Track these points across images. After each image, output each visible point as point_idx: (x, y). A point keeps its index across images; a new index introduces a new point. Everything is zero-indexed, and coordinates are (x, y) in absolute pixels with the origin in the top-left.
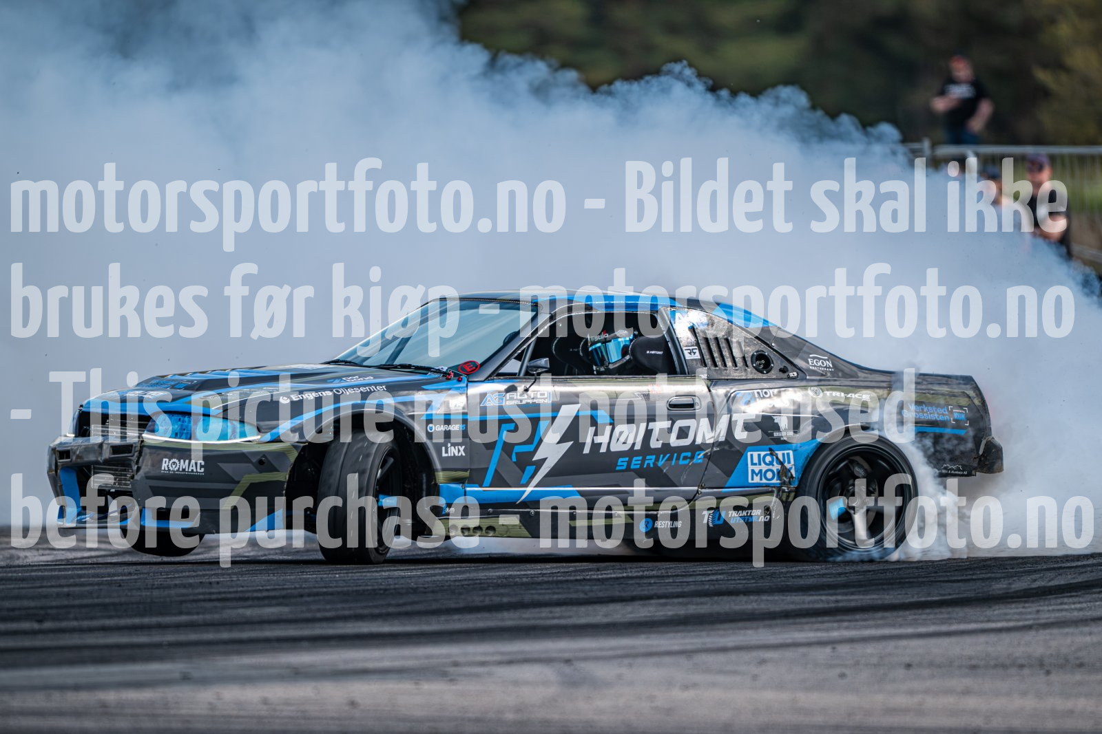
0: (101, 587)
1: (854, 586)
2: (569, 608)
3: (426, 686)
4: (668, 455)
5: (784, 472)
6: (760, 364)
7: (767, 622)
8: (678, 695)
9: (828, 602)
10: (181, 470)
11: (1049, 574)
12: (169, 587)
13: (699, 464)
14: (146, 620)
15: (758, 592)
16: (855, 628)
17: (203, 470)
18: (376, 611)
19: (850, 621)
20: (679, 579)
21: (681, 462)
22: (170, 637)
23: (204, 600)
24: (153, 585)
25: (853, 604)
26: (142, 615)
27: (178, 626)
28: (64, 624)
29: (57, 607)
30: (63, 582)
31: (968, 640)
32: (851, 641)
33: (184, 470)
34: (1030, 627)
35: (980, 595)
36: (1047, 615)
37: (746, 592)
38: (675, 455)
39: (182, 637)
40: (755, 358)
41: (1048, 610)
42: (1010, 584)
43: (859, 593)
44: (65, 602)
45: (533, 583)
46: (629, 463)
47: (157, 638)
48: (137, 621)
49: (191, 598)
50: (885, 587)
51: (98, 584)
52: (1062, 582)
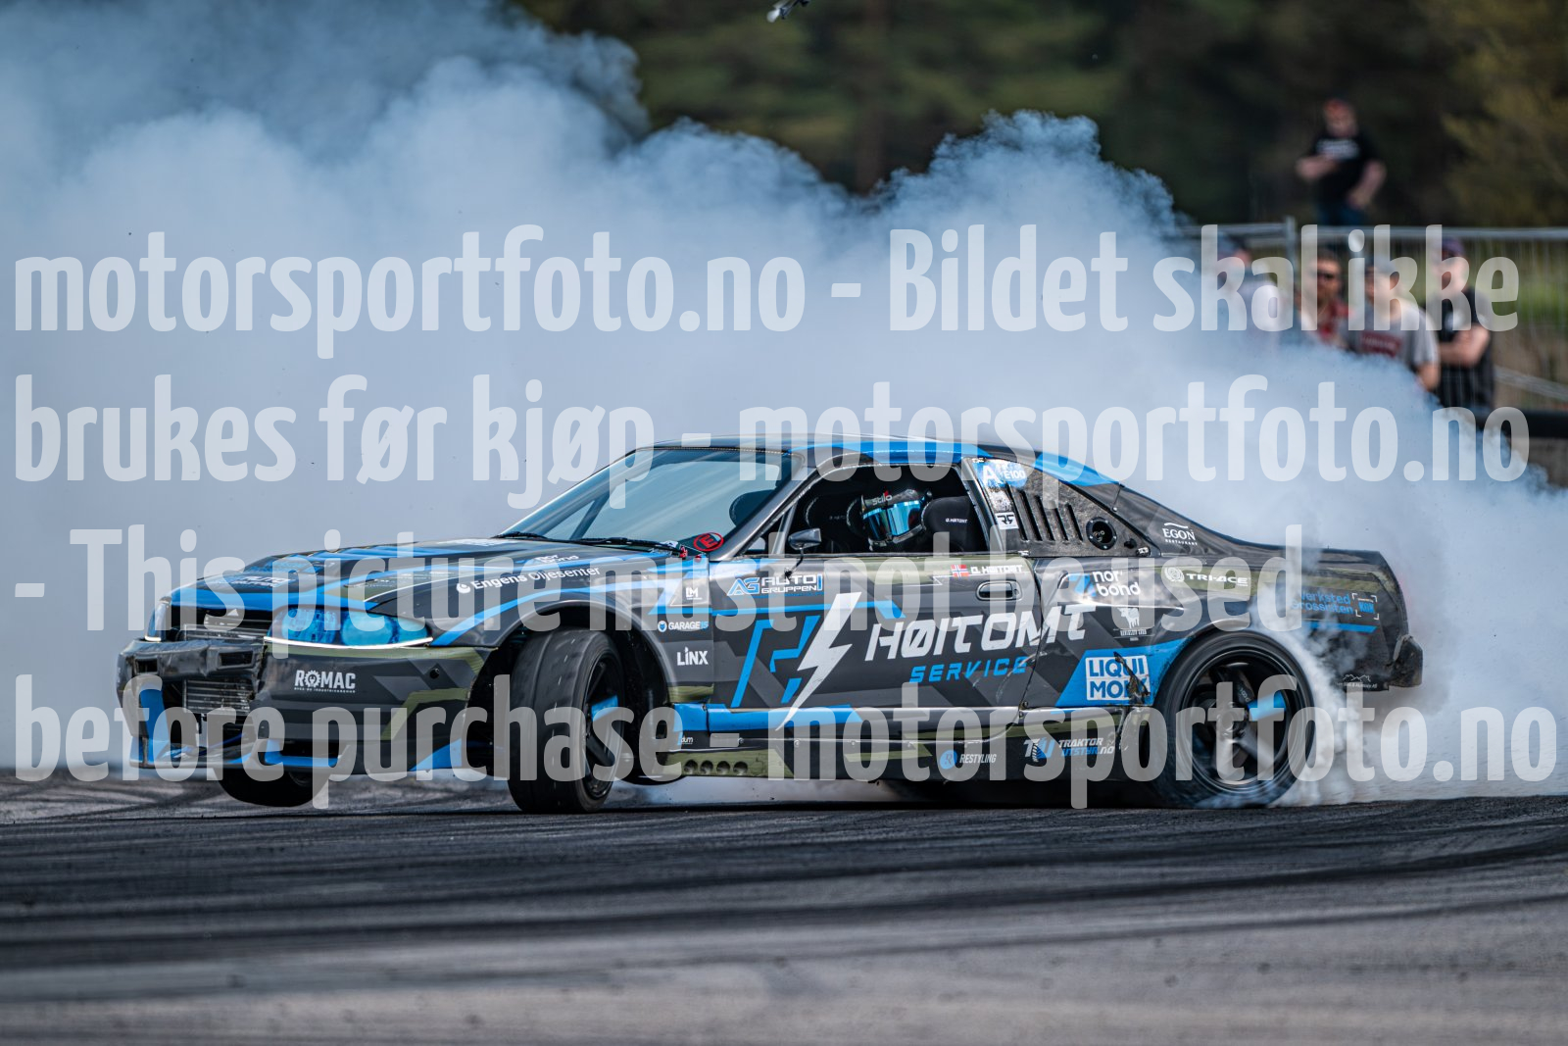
0: (117, 854)
1: (1186, 854)
2: (782, 884)
3: (579, 996)
4: (979, 663)
5: (1134, 685)
6: (1098, 536)
7: (1064, 905)
8: (936, 1008)
9: (1150, 875)
10: (322, 686)
11: (1465, 837)
12: (212, 855)
13: (1021, 674)
14: (180, 902)
15: (1051, 861)
16: (1189, 913)
17: (353, 686)
18: (507, 889)
19: (1181, 903)
20: (939, 844)
21: (997, 672)
22: (214, 926)
23: (263, 874)
24: (190, 851)
25: (1186, 879)
26: (174, 894)
27: (225, 911)
28: (64, 908)
29: (53, 884)
30: (62, 847)
31: (1350, 930)
32: (1184, 931)
33: (326, 686)
34: (1437, 913)
35: (1367, 865)
36: (1461, 895)
37: (1034, 862)
38: (989, 662)
39: (231, 926)
40: (1091, 529)
41: (1463, 887)
42: (1409, 850)
43: (1195, 864)
44: (64, 876)
45: (730, 850)
46: (927, 673)
47: (195, 927)
48: (167, 903)
49: (245, 870)
50: (1231, 855)
51: (112, 850)
52: (1483, 848)
